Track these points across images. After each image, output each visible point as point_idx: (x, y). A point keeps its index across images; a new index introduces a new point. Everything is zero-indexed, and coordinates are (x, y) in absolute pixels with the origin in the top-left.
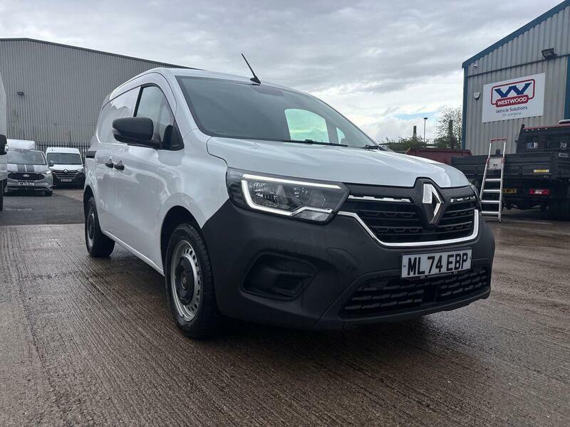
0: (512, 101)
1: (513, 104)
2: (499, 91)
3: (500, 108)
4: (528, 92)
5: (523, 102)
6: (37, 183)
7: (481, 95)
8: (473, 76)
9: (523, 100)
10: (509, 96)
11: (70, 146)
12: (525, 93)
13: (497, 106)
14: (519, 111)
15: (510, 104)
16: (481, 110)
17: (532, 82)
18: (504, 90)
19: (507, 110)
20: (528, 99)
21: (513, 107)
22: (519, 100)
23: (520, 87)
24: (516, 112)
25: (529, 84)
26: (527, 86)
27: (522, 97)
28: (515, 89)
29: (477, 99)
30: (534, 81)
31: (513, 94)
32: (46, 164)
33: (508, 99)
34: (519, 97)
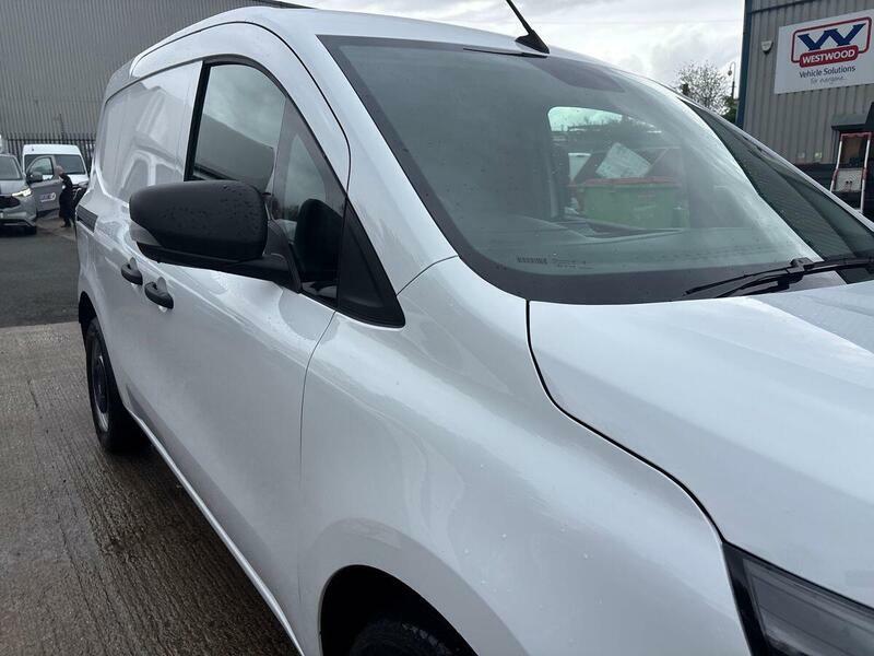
0: (829, 56)
1: (830, 62)
2: (806, 39)
3: (806, 70)
4: (859, 40)
5: (848, 59)
6: (8, 213)
7: (774, 45)
8: (762, 11)
9: (848, 54)
10: (823, 48)
11: (64, 141)
12: (852, 43)
13: (802, 65)
14: (838, 75)
15: (825, 62)
16: (773, 73)
17: (867, 22)
18: (815, 36)
19: (819, 73)
20: (857, 52)
21: (830, 66)
22: (841, 55)
23: (844, 31)
24: (834, 75)
25: (862, 25)
26: (856, 29)
27: (848, 49)
28: (835, 35)
29: (767, 53)
30: (870, 20)
31: (830, 43)
32: (21, 179)
33: (821, 52)
34: (840, 50)
